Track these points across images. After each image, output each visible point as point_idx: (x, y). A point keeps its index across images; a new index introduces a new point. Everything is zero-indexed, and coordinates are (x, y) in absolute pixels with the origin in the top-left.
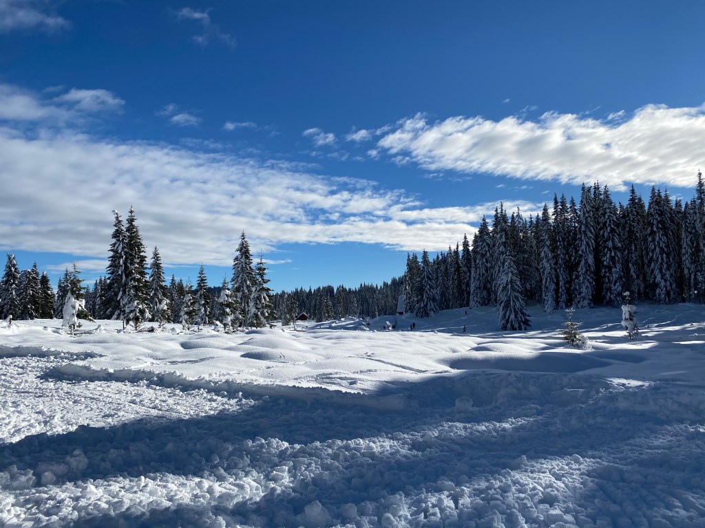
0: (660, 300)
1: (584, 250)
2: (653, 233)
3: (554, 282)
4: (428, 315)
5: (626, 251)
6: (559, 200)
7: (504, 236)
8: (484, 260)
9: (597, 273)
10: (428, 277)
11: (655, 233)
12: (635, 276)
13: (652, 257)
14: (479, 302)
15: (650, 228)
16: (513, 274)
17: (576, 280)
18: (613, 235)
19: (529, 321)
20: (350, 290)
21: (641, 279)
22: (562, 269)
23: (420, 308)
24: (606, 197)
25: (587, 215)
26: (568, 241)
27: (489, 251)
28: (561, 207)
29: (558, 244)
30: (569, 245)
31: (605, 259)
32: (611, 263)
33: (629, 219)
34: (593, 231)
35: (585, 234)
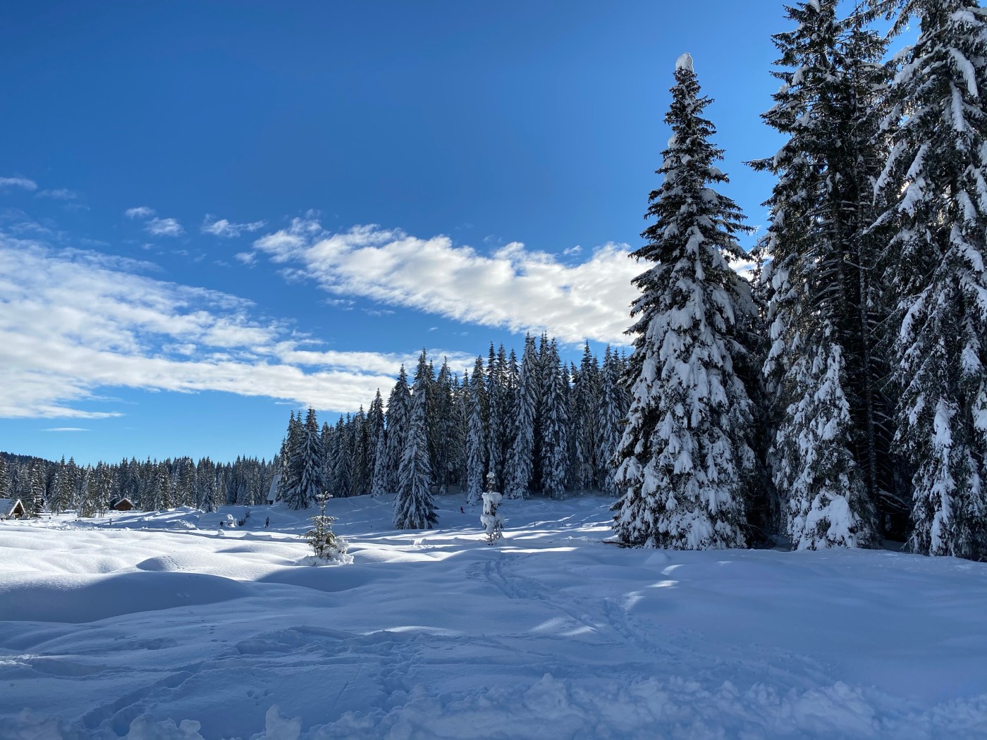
0: (610, 492)
1: (522, 421)
2: (605, 404)
3: (482, 462)
4: (305, 505)
5: (574, 424)
6: (496, 351)
7: (424, 395)
8: (398, 428)
9: (536, 451)
10: (312, 448)
11: (607, 403)
12: (582, 459)
13: (602, 435)
14: (385, 488)
15: (602, 398)
16: (419, 448)
17: (510, 461)
18: (558, 403)
19: (435, 515)
20: (219, 465)
21: (590, 463)
22: (493, 444)
23: (294, 495)
24: (553, 353)
25: (528, 374)
26: (504, 408)
27: (406, 414)
28: (498, 361)
29: (491, 409)
30: (505, 412)
31: (547, 434)
32: (554, 439)
33: (580, 384)
34: (534, 396)
35: (525, 400)
